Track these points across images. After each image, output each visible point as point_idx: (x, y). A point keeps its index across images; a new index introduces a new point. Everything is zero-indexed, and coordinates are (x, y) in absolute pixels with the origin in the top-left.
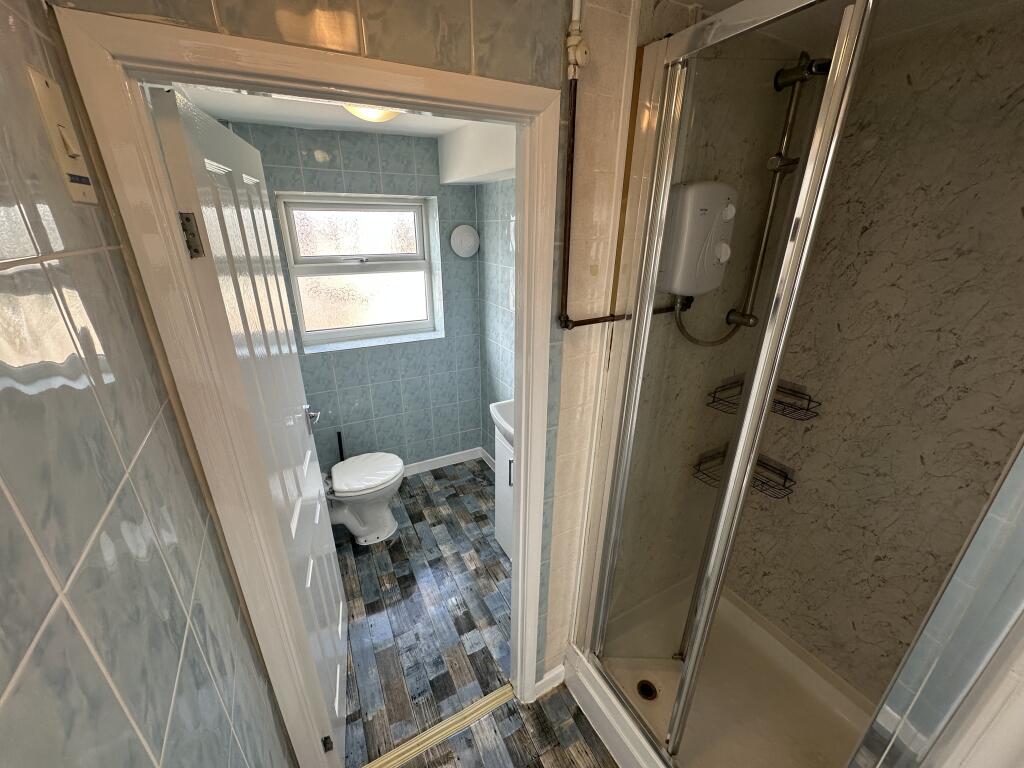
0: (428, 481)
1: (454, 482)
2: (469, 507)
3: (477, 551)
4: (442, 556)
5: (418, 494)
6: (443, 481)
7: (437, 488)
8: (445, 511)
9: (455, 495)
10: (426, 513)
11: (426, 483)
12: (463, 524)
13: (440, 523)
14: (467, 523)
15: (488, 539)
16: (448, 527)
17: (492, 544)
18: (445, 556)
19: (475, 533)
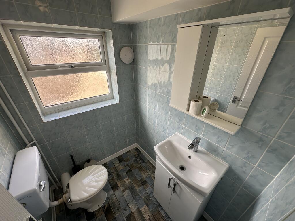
0: (117, 163)
1: (127, 163)
2: (137, 177)
3: (147, 205)
4: (131, 212)
5: (113, 173)
6: (123, 163)
7: (121, 168)
8: (127, 181)
9: (130, 170)
10: (119, 184)
11: (116, 165)
12: (137, 188)
13: (126, 189)
14: (139, 187)
15: (151, 196)
16: (131, 191)
17: (153, 199)
18: (133, 211)
19: (144, 193)
